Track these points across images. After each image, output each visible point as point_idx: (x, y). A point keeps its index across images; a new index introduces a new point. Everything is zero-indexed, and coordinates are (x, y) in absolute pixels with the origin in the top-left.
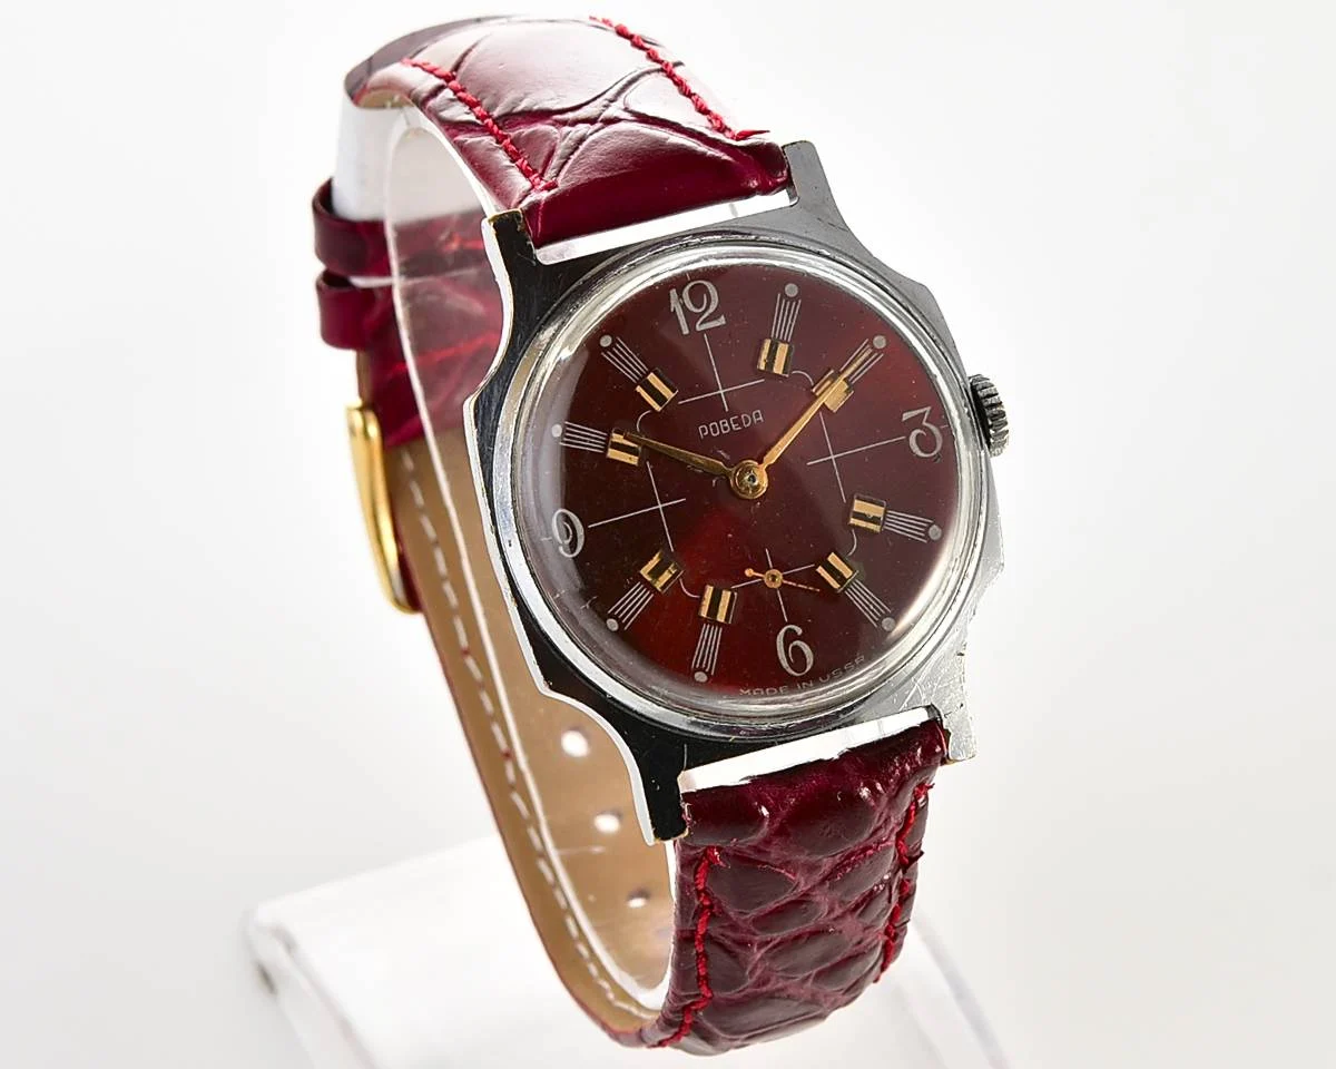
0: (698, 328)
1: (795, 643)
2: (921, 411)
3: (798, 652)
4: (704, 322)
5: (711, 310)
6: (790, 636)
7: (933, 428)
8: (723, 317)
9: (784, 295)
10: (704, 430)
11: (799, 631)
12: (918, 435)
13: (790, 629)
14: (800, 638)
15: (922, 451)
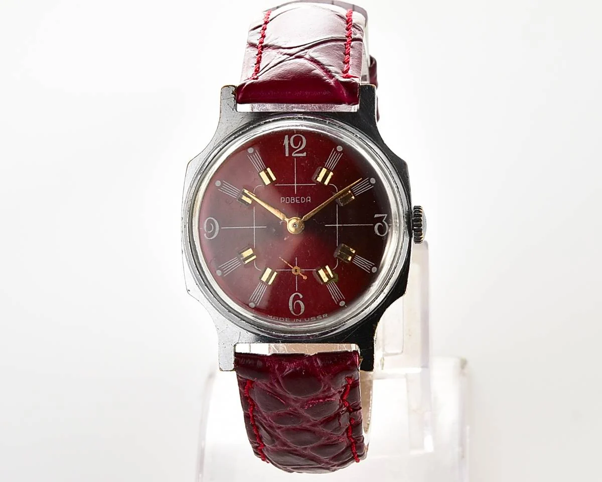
0: (293, 155)
1: (298, 301)
2: (383, 215)
3: (298, 305)
4: (296, 153)
5: (301, 149)
6: (297, 297)
7: (386, 224)
8: (305, 153)
9: (336, 150)
10: (283, 200)
11: (301, 296)
12: (379, 226)
13: (297, 295)
14: (300, 299)
15: (379, 232)
